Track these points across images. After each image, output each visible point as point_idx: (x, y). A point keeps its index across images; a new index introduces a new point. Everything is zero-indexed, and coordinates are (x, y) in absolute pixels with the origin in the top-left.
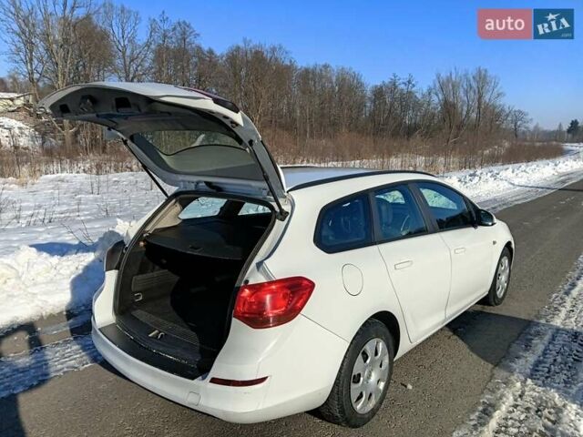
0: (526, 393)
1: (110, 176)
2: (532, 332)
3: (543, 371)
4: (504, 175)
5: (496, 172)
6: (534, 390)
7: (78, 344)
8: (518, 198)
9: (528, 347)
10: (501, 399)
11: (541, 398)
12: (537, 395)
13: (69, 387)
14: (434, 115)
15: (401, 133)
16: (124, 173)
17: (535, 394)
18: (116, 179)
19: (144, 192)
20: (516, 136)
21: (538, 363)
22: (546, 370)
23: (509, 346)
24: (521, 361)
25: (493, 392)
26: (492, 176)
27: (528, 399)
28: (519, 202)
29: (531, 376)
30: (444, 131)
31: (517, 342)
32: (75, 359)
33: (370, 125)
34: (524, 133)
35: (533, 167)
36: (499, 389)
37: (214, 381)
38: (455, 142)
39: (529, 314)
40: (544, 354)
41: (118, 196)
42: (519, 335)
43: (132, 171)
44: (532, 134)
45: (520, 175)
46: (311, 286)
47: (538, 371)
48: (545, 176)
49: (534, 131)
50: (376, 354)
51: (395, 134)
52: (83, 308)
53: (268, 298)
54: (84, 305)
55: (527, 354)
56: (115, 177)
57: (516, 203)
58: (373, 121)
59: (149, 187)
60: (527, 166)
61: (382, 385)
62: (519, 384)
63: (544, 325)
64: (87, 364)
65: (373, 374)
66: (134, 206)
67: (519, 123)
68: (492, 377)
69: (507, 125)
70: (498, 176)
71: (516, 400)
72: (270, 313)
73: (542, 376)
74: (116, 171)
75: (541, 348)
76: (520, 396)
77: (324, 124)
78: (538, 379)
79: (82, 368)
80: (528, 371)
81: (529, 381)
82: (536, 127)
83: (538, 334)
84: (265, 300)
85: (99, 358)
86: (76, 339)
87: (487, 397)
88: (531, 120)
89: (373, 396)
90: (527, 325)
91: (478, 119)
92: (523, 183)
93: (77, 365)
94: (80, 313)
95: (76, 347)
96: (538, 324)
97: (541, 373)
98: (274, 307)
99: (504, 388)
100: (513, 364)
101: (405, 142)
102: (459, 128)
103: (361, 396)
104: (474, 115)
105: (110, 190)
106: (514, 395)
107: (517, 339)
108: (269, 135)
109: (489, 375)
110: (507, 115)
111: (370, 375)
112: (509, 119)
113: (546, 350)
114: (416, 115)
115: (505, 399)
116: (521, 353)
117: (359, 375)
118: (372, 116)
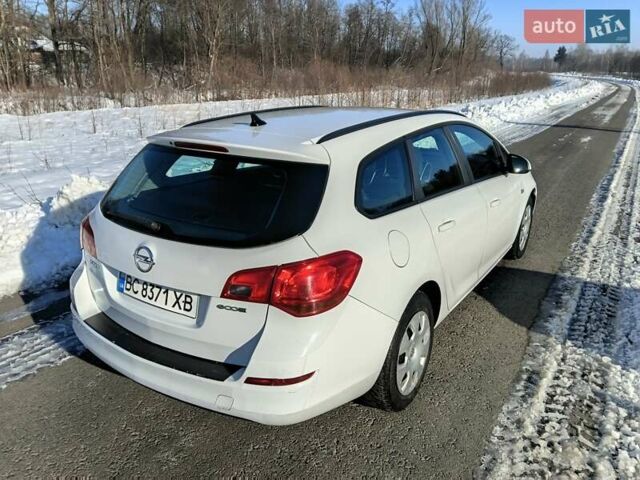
0: (568, 356)
1: (42, 116)
2: (560, 286)
3: (580, 330)
4: (497, 109)
5: (488, 106)
6: (575, 352)
7: (48, 333)
8: (514, 135)
9: (559, 304)
10: (544, 364)
11: (584, 361)
12: (579, 357)
13: (49, 389)
14: (415, 40)
15: (380, 61)
16: (57, 113)
17: (577, 357)
18: (48, 120)
19: (86, 135)
20: (502, 64)
21: (573, 321)
22: (583, 328)
23: (540, 305)
24: (556, 320)
25: (534, 357)
26: (485, 110)
27: (572, 363)
28: (517, 140)
29: (569, 337)
30: (426, 59)
31: (547, 299)
32: (49, 352)
33: (345, 52)
34: (509, 61)
35: (525, 100)
36: (539, 353)
37: (250, 381)
38: (437, 72)
39: (553, 267)
40: (578, 311)
41: (55, 141)
42: (547, 290)
43: (66, 109)
44: (518, 62)
45: (512, 109)
46: (358, 260)
47: (574, 330)
48: (537, 110)
49: (520, 59)
50: (420, 329)
51: (373, 63)
52: (44, 286)
53: (310, 279)
54: (44, 282)
55: (559, 312)
56: (47, 117)
57: (514, 141)
58: (349, 46)
59: (91, 129)
60: (518, 99)
61: (423, 361)
62: (559, 347)
63: (570, 278)
64: (65, 356)
65: (416, 351)
66: (77, 153)
67: (504, 51)
68: (529, 341)
69: (492, 52)
70: (491, 111)
71: (559, 365)
72: (314, 299)
73: (580, 335)
74: (47, 109)
75: (573, 305)
76: (563, 360)
77: (293, 49)
78: (577, 340)
79: (60, 363)
80: (566, 332)
81: (569, 343)
82: (522, 55)
83: (565, 288)
84: (305, 282)
85: (78, 348)
86: (43, 326)
87: (529, 364)
88: (518, 46)
89: (416, 374)
90: (553, 279)
91: (462, 46)
92: (516, 119)
93: (52, 360)
94: (43, 292)
95: (45, 337)
96: (563, 278)
97: (578, 333)
98: (318, 290)
99: (544, 352)
100: (547, 324)
101: (384, 72)
102: (442, 56)
103: (406, 376)
104: (458, 41)
105: (44, 134)
106: (556, 359)
107: (546, 296)
108: (229, 63)
109: (526, 337)
110: (493, 42)
111: (413, 352)
112: (495, 45)
113: (578, 306)
114: (396, 41)
115: (548, 365)
116: (553, 311)
117: (404, 355)
118: (348, 40)
